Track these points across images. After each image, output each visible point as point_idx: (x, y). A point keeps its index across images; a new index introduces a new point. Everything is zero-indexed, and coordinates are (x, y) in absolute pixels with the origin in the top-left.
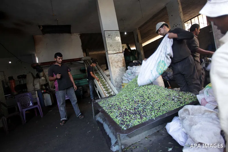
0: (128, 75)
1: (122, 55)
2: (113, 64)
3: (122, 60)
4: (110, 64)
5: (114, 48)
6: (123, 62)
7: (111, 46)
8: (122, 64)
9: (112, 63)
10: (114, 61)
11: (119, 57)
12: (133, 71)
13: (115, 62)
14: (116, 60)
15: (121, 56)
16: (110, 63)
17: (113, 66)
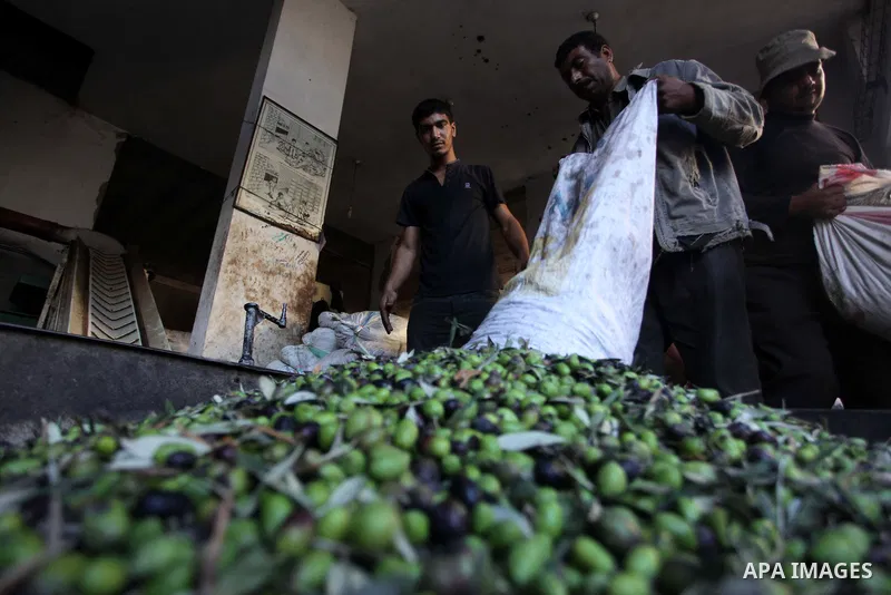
0: (310, 354)
1: (313, 252)
2: (243, 272)
3: (299, 273)
4: (220, 262)
5: (280, 194)
6: (300, 285)
7: (268, 178)
8: (295, 294)
9: (233, 262)
10: (252, 260)
11: (290, 253)
12: (353, 329)
13: (260, 265)
14: (267, 256)
15: (304, 254)
16: (226, 259)
17: (233, 281)
